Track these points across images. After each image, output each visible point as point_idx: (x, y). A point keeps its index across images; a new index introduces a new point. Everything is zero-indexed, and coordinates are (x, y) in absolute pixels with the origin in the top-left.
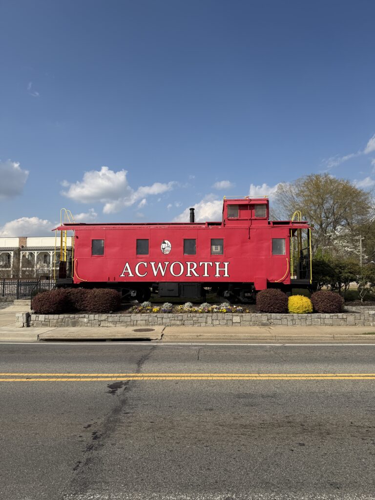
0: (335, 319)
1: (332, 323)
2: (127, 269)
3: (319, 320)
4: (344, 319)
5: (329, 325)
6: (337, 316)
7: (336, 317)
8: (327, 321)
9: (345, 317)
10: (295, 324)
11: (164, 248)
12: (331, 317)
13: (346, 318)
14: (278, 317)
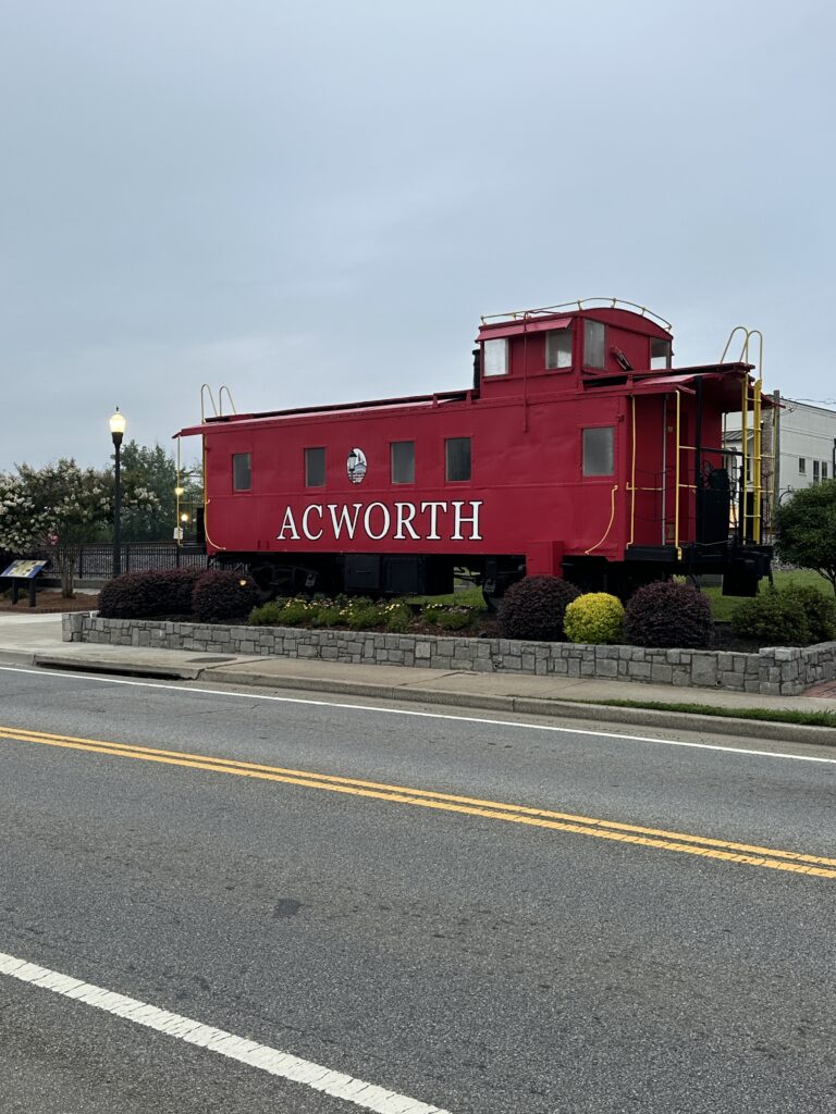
0: (658, 663)
1: (648, 674)
2: (288, 523)
3: (615, 663)
4: (687, 667)
5: (641, 681)
6: (665, 655)
7: (661, 658)
8: (635, 669)
9: (686, 659)
10: (553, 671)
11: (352, 467)
12: (649, 658)
13: (690, 664)
14: (515, 650)
